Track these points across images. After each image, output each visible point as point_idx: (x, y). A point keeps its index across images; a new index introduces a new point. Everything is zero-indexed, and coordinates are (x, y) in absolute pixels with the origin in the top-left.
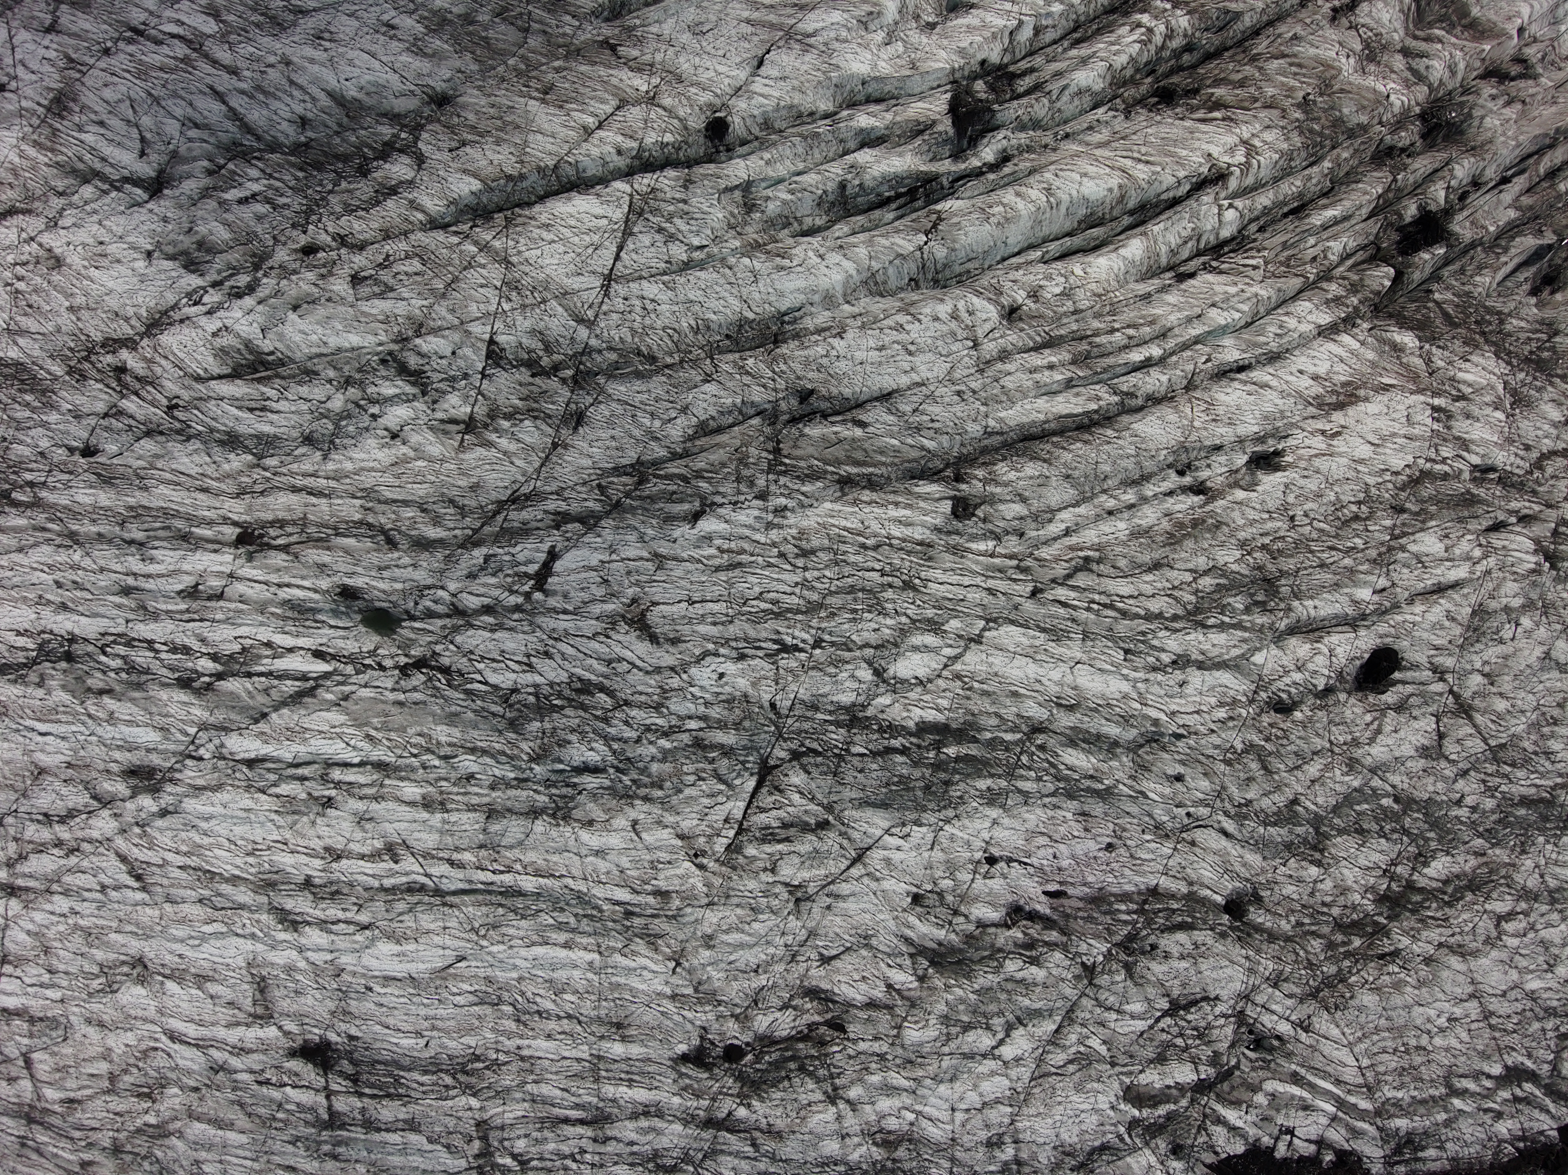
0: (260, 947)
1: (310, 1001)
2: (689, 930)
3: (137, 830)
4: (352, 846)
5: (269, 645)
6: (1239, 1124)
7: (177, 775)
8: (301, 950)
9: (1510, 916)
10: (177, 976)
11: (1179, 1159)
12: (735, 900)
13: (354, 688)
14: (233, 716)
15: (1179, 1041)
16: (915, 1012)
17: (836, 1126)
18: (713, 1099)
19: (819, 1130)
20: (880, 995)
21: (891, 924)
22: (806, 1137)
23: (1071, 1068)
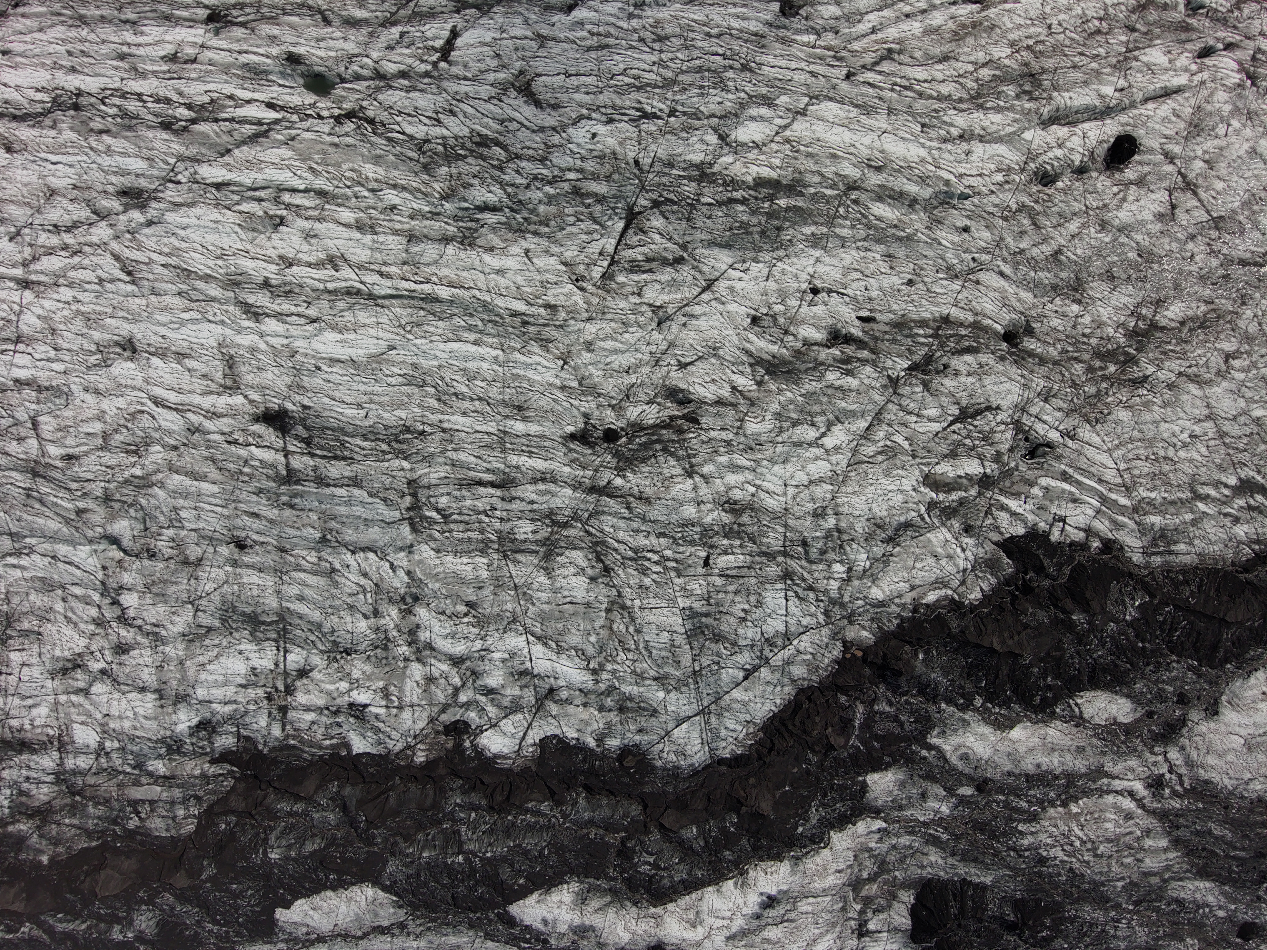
0: (228, 332)
1: (270, 375)
2: (573, 337)
3: (128, 236)
4: (300, 255)
5: (231, 97)
6: (1019, 510)
7: (160, 195)
8: (262, 337)
9: (1235, 355)
10: (161, 353)
11: (971, 537)
12: (610, 316)
13: (299, 131)
14: (204, 151)
15: (968, 442)
16: (755, 409)
17: (693, 494)
18: (596, 471)
19: (680, 497)
20: (726, 394)
21: (735, 339)
22: (670, 503)
23: (880, 458)
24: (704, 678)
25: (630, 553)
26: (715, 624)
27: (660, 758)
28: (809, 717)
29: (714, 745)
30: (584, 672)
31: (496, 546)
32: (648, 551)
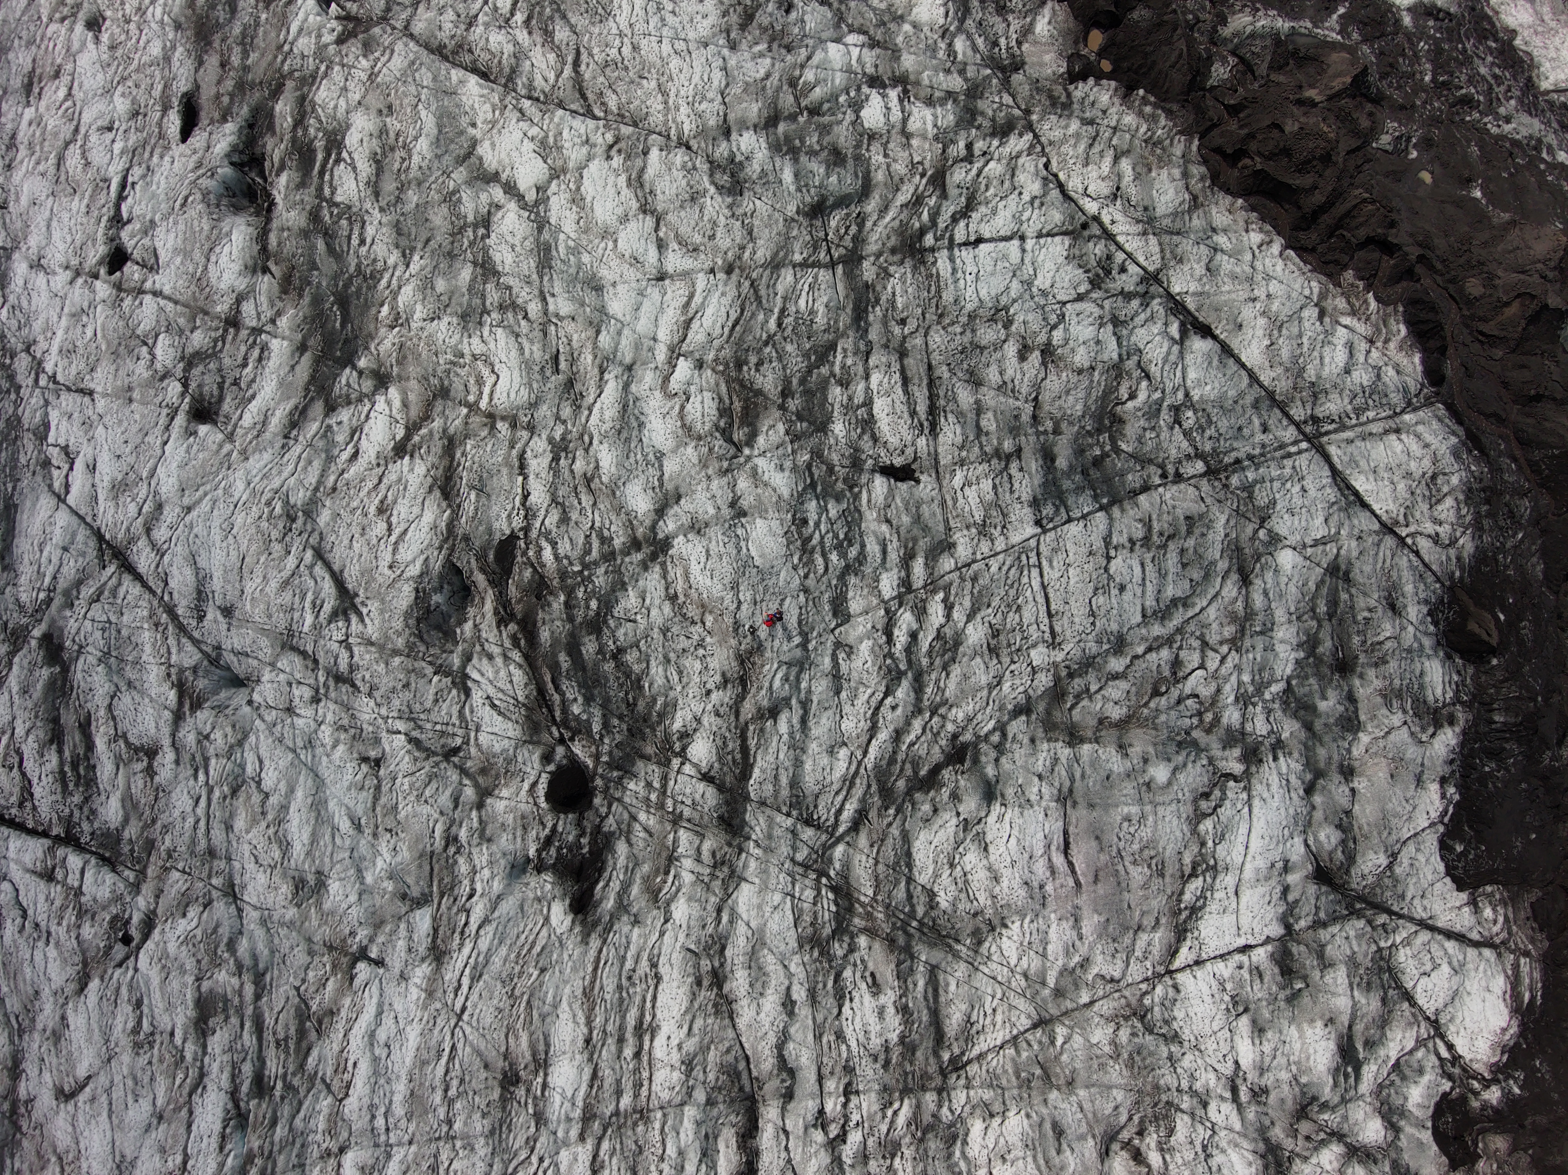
16: (457, 386)
17: (716, 533)
18: (676, 820)
19: (726, 569)
20: (420, 468)
21: (257, 463)
22: (746, 595)
23: (561, 34)
24: (1223, 445)
25: (903, 692)
26: (1069, 432)
27: (1453, 542)
28: (1286, 152)
29: (1396, 398)
30: (1258, 788)
31: (930, 1098)
32: (890, 641)
